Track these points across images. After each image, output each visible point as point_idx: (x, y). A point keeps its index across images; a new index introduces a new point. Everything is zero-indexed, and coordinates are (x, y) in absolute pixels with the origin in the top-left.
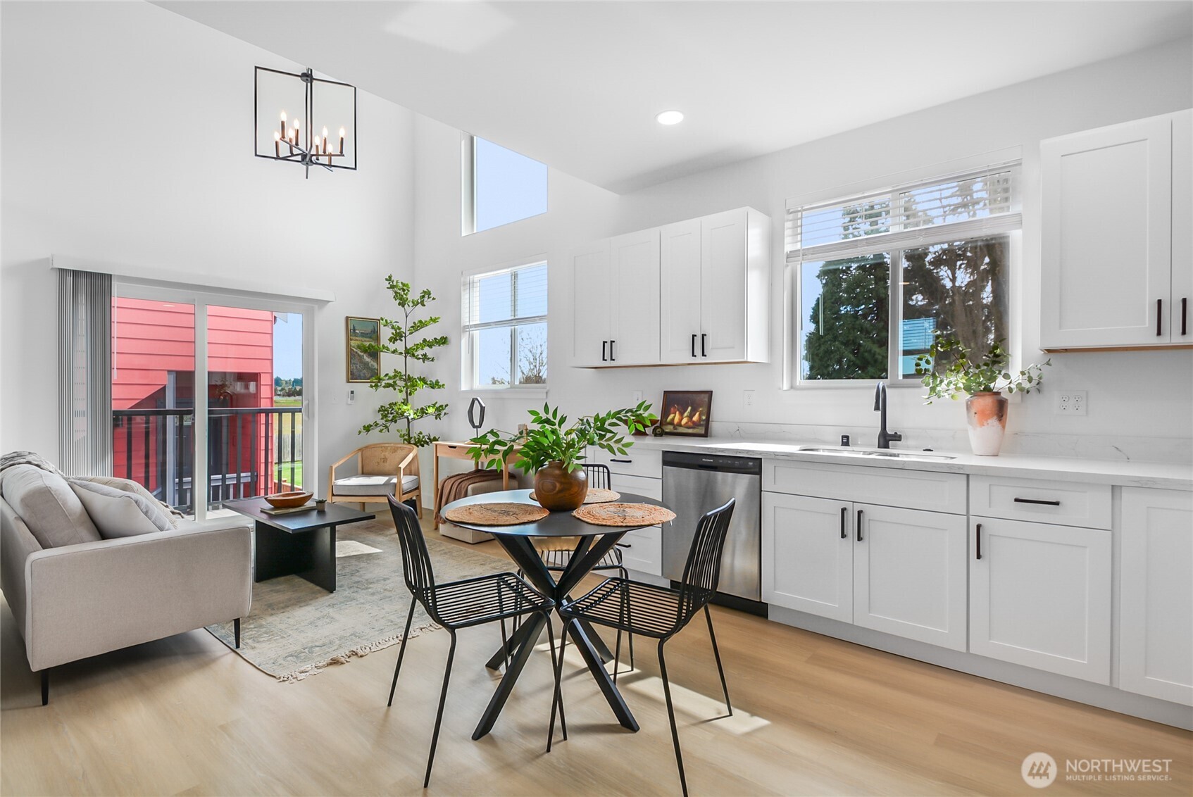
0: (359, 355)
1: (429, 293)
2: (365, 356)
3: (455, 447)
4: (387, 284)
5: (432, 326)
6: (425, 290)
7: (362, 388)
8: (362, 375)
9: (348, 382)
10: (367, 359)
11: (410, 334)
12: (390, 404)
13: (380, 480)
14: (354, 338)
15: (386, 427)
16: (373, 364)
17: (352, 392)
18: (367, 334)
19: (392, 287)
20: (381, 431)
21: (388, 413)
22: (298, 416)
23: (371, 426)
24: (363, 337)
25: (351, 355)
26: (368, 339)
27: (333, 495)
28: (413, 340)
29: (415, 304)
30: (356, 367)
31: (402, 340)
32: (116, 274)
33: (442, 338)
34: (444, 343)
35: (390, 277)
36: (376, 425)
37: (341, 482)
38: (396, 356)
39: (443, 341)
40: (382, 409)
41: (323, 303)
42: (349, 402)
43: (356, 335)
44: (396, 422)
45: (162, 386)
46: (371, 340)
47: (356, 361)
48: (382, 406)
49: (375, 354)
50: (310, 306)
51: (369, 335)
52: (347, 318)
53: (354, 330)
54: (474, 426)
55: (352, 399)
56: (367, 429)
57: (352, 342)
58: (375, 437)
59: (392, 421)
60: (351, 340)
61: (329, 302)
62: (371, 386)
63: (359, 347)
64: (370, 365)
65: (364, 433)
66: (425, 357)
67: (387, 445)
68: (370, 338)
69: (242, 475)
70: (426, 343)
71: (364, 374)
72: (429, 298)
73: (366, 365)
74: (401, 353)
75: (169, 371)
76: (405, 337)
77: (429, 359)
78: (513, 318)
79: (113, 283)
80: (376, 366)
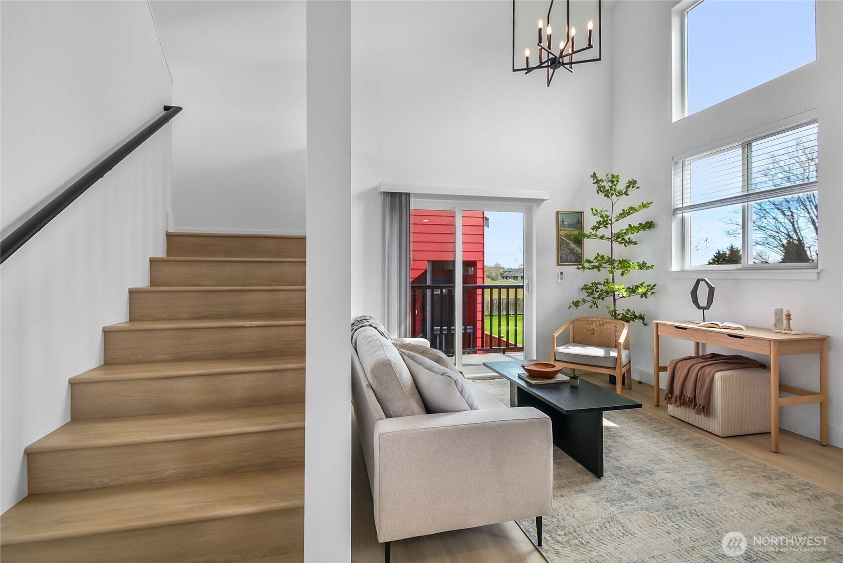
0: (566, 243)
1: (635, 182)
2: (571, 244)
3: (685, 329)
4: (591, 180)
5: (643, 211)
6: (631, 180)
7: (570, 270)
8: (569, 259)
9: (558, 265)
10: (573, 245)
11: (616, 221)
12: (592, 284)
13: (599, 352)
14: (563, 229)
15: (595, 303)
16: (577, 249)
17: (562, 273)
18: (573, 224)
19: (598, 182)
20: (591, 307)
21: (593, 291)
22: (520, 291)
23: (580, 302)
24: (570, 227)
25: (560, 243)
26: (574, 229)
27: (556, 360)
28: (620, 226)
29: (620, 194)
30: (564, 252)
31: (606, 227)
32: (414, 192)
33: (647, 223)
34: (649, 227)
35: (594, 174)
36: (584, 301)
37: (562, 349)
38: (604, 241)
39: (649, 225)
40: (585, 288)
41: (540, 201)
42: (559, 281)
43: (564, 226)
44: (603, 299)
45: (424, 270)
46: (576, 229)
47: (564, 247)
48: (585, 285)
49: (579, 241)
50: (529, 205)
51: (574, 226)
52: (557, 213)
53: (563, 222)
54: (699, 307)
55: (561, 279)
56: (576, 304)
57: (562, 232)
58: (583, 311)
59: (599, 298)
60: (561, 230)
61: (543, 200)
62: (578, 268)
63: (566, 236)
64: (575, 251)
65: (573, 308)
66: (630, 242)
67: (595, 319)
68: (576, 228)
69: (468, 327)
70: (631, 228)
71: (571, 258)
72: (633, 187)
73: (572, 250)
74: (608, 238)
75: (428, 261)
76: (611, 224)
77: (632, 242)
78: (746, 193)
79: (411, 199)
80: (580, 251)
